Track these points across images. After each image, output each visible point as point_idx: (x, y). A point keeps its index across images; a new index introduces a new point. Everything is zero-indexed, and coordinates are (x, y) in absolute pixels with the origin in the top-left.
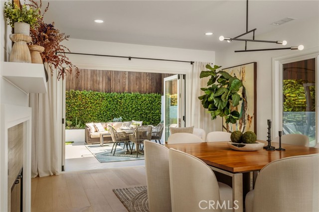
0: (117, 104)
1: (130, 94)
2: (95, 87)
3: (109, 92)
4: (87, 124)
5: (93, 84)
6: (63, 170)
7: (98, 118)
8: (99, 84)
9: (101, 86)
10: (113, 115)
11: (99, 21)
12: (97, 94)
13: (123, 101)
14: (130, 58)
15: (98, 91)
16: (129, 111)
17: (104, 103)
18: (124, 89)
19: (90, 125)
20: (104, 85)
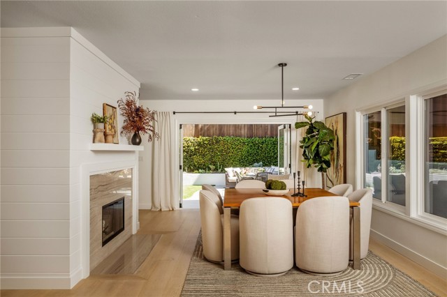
0: (258, 149)
1: (271, 139)
2: (237, 133)
3: (251, 137)
4: (226, 169)
5: (236, 130)
6: (181, 207)
7: (240, 163)
8: (241, 130)
9: (243, 132)
10: (254, 160)
11: (195, 90)
12: (238, 140)
13: (264, 145)
14: (235, 113)
15: (240, 136)
16: (271, 157)
17: (245, 148)
18: (266, 133)
19: (229, 170)
20: (246, 130)
